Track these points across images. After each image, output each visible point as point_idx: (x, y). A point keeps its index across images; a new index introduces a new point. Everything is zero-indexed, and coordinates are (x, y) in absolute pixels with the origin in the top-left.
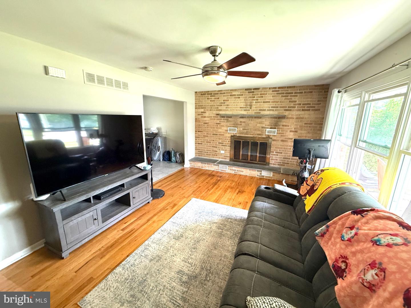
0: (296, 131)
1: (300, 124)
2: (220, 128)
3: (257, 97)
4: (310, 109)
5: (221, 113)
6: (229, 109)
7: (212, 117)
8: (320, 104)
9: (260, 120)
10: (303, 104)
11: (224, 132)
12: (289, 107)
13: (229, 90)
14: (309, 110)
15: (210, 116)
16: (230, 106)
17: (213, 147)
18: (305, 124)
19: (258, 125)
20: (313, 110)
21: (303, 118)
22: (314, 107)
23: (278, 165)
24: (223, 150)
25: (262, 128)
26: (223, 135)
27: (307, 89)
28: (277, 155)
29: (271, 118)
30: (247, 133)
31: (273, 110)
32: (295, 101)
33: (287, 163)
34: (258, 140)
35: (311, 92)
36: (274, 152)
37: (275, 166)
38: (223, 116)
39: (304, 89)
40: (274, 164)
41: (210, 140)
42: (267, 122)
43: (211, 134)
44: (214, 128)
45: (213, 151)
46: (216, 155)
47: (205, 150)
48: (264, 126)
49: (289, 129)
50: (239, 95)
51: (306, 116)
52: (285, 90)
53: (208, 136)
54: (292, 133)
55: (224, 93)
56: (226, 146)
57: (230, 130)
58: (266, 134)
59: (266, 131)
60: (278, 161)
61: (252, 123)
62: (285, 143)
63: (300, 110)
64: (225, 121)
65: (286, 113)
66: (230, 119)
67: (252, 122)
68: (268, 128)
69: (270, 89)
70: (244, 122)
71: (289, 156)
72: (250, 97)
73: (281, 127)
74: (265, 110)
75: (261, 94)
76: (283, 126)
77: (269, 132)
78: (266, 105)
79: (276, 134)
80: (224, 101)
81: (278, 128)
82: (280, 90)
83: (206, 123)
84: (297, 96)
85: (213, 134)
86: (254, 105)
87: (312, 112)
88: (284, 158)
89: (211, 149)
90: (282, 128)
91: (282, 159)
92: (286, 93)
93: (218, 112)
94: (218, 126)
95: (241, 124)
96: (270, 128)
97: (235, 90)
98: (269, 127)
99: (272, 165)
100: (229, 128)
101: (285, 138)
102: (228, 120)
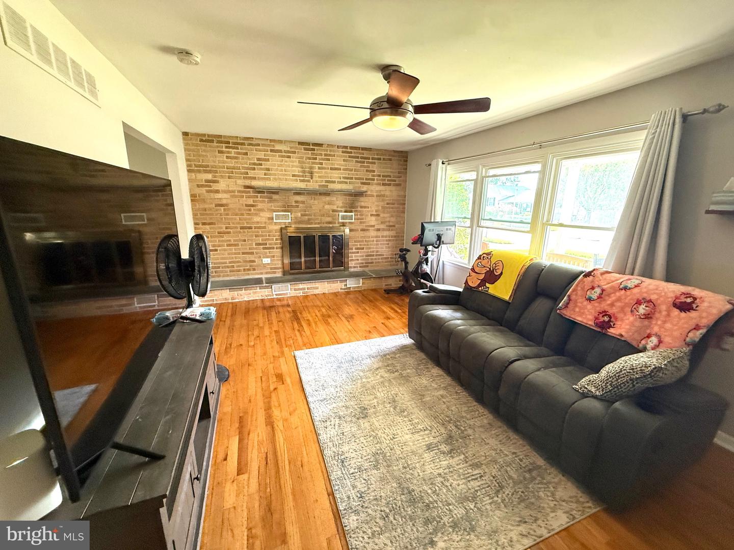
0: (378, 215)
1: (381, 204)
2: (256, 214)
3: (320, 159)
4: (391, 184)
5: (254, 183)
6: (272, 177)
7: (233, 192)
8: (400, 177)
9: (328, 198)
10: (383, 176)
11: (265, 223)
12: (366, 179)
13: (267, 139)
14: (389, 185)
15: (230, 189)
16: (272, 172)
17: (243, 253)
18: (388, 204)
19: (327, 207)
20: (395, 185)
21: (384, 196)
22: (395, 181)
23: (360, 267)
24: (267, 257)
25: (334, 211)
26: (264, 227)
27: (385, 155)
28: (358, 253)
29: (345, 195)
30: (309, 222)
31: (346, 183)
32: (374, 171)
33: (372, 263)
34: (328, 232)
35: (390, 160)
36: (354, 249)
37: (356, 270)
38: (259, 191)
39: (382, 155)
40: (354, 267)
41: (235, 241)
42: (339, 202)
43: (236, 228)
44: (242, 214)
45: (246, 261)
46: (254, 270)
47: (226, 263)
48: (335, 208)
49: (368, 212)
50: (288, 152)
51: (388, 193)
52: (360, 153)
53: (229, 233)
54: (373, 218)
55: (259, 145)
56: (273, 248)
57: (278, 217)
58: (340, 221)
59: (339, 216)
60: (360, 261)
61: (317, 204)
62: (367, 234)
63: (379, 184)
64: (266, 200)
65: (365, 188)
66: (275, 197)
67: (316, 202)
68: (341, 211)
69: (338, 147)
70: (303, 202)
71: (373, 251)
72: (310, 158)
73: (359, 209)
74: (334, 182)
75: (326, 155)
76: (361, 207)
77: (343, 217)
78: (335, 175)
79: (353, 221)
80: (259, 159)
81: (356, 211)
82: (353, 151)
83: (222, 205)
84: (374, 163)
85: (242, 228)
86: (315, 172)
87: (393, 188)
88: (367, 256)
89: (240, 258)
90: (360, 211)
91: (365, 257)
92: (362, 158)
93: (248, 182)
94: (250, 210)
95: (297, 206)
96: (345, 212)
97: (280, 142)
98: (343, 209)
99: (352, 270)
100: (274, 213)
101: (366, 226)
102: (272, 198)
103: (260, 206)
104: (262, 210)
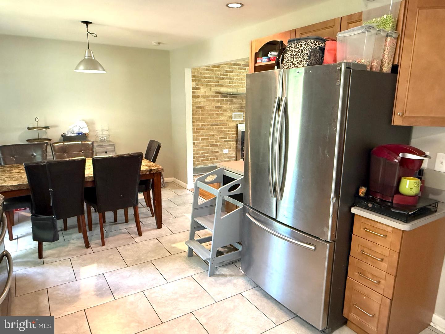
2: (222, 114)
5: (223, 90)
17: (211, 146)
24: (226, 148)
26: (226, 125)
38: (225, 95)
43: (208, 125)
44: (213, 114)
45: (212, 152)
46: (217, 159)
53: (203, 129)
56: (231, 141)
57: (235, 116)
66: (234, 100)
85: (212, 125)
89: (209, 149)
93: (218, 89)
94: (218, 111)
100: (233, 113)
102: (232, 101)
103: (225, 107)
104: (225, 111)
